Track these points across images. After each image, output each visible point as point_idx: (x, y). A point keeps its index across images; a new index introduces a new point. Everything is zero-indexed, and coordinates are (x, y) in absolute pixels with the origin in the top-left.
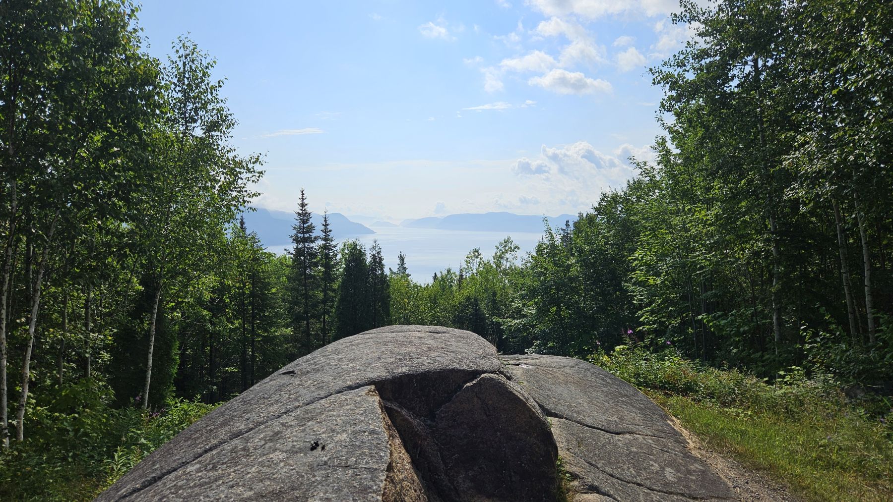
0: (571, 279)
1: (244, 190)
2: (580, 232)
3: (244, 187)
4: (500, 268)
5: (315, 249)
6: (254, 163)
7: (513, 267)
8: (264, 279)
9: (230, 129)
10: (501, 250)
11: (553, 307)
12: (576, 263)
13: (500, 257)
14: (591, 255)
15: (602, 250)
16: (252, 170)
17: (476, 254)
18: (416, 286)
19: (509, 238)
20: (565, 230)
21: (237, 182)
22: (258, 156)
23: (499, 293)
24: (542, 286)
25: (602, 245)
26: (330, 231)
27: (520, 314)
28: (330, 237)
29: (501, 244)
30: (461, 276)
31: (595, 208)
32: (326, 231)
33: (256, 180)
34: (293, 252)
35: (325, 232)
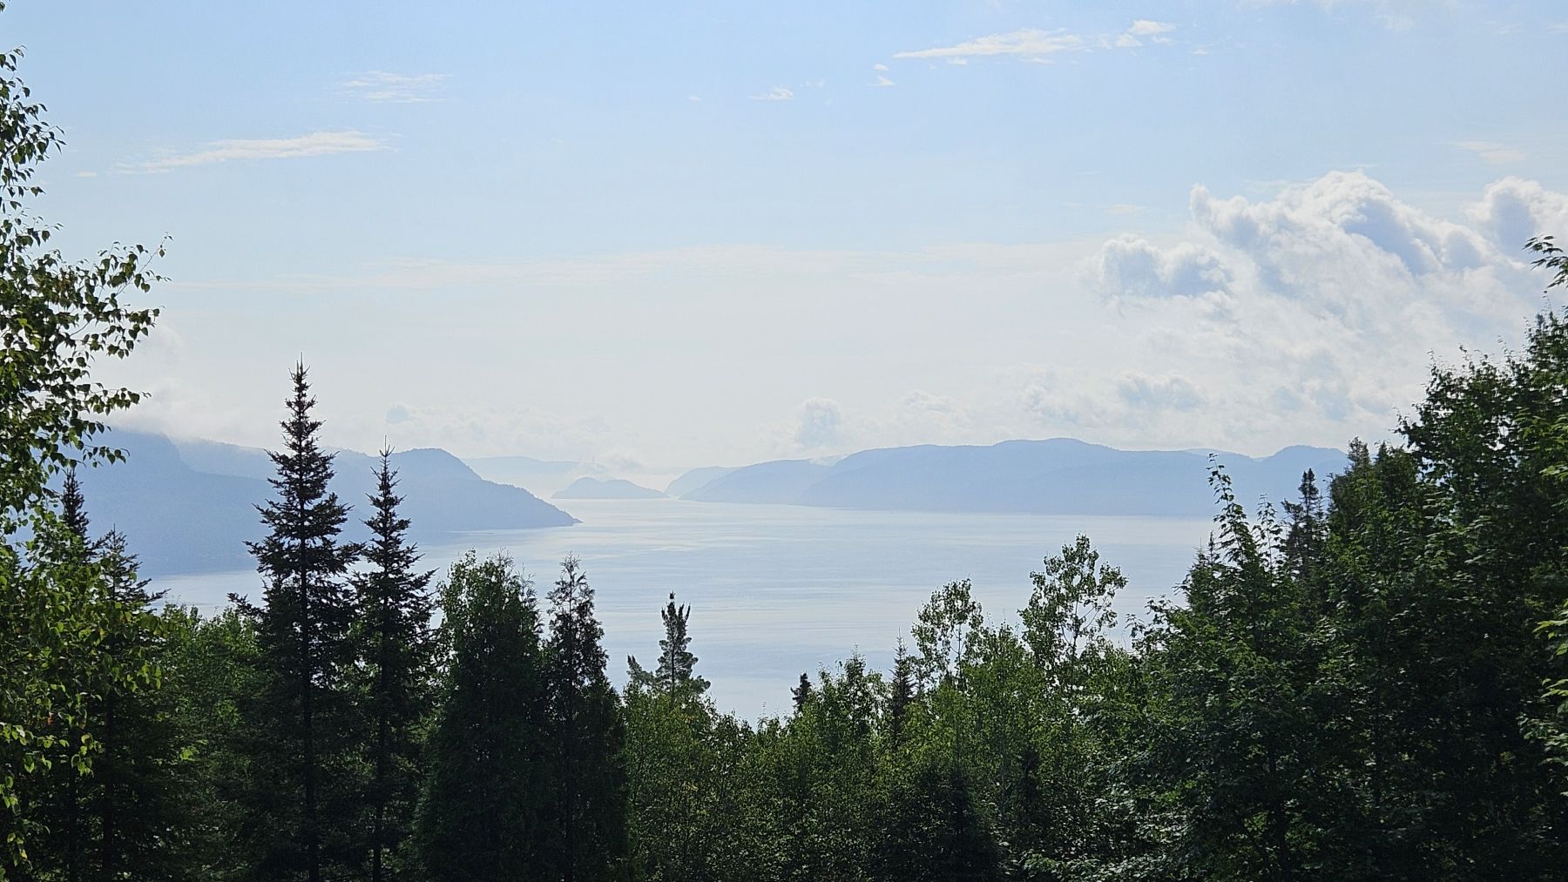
0: (1326, 706)
1: (78, 382)
2: (1356, 523)
3: (77, 373)
4: (1051, 656)
5: (346, 593)
6: (115, 282)
7: (1102, 655)
8: (152, 711)
9: (30, 163)
10: (1052, 588)
11: (1255, 812)
12: (1339, 640)
13: (1050, 612)
14: (1397, 607)
15: (1441, 589)
16: (109, 308)
17: (957, 603)
18: (728, 728)
19: (1083, 543)
20: (1298, 508)
21: (52, 353)
22: (133, 257)
23: (1047, 753)
24: (1212, 729)
25: (1439, 573)
26: (403, 524)
27: (1130, 839)
28: (402, 547)
29: (1053, 565)
30: (902, 687)
31: (1407, 430)
32: (387, 526)
33: (123, 346)
34: (263, 605)
35: (383, 531)
